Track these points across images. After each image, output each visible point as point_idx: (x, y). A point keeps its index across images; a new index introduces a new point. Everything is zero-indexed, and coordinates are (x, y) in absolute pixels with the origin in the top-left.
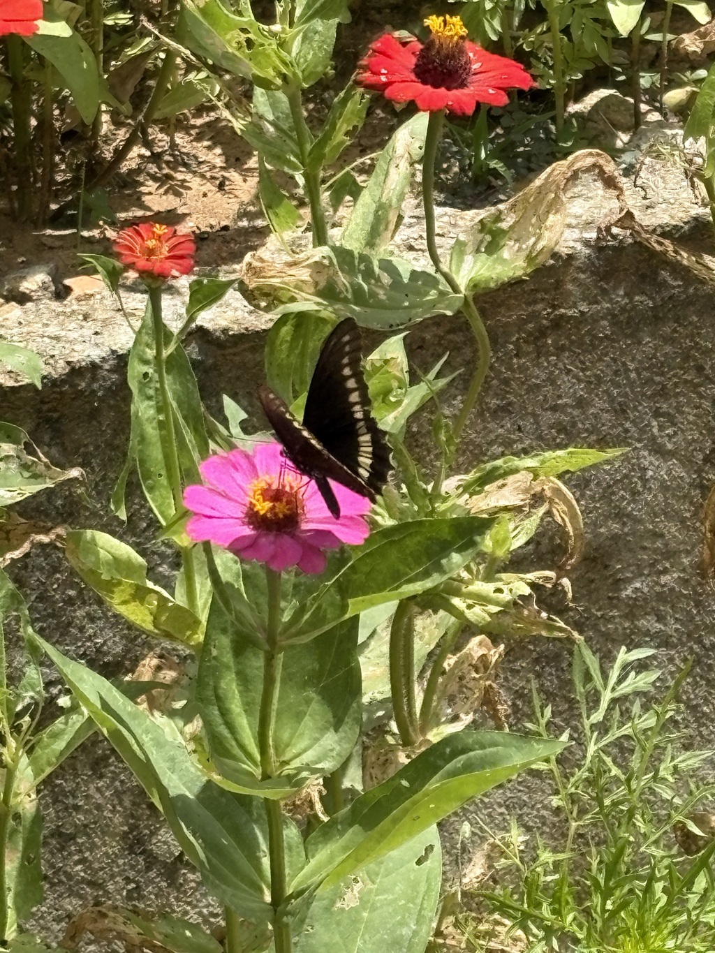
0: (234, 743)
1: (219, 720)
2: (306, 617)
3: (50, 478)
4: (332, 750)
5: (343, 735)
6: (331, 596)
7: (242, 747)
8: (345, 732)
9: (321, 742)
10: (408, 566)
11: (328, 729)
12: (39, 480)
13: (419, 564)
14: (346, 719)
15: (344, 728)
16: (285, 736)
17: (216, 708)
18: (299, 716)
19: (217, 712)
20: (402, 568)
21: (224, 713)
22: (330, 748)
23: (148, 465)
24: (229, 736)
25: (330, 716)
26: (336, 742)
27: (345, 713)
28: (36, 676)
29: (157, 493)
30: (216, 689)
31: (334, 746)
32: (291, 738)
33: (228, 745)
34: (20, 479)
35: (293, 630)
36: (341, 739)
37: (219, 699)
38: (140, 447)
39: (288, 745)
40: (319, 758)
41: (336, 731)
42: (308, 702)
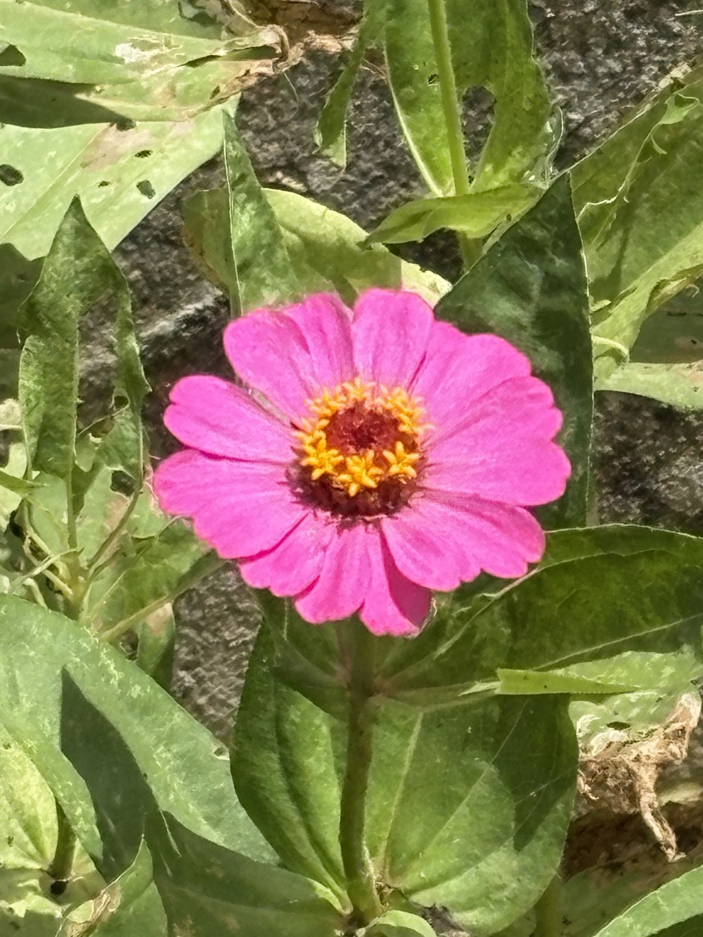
0: (302, 833)
1: (278, 782)
2: (442, 650)
3: (229, 31)
4: (501, 888)
5: (528, 861)
6: (493, 624)
7: (319, 845)
8: (534, 857)
9: (482, 866)
10: (643, 612)
11: (499, 841)
12: (210, 29)
14: (540, 831)
15: (536, 846)
16: (413, 838)
17: (275, 756)
18: (446, 803)
19: (276, 766)
21: (291, 770)
22: (498, 881)
23: (407, 58)
24: (296, 818)
25: (508, 811)
26: (513, 874)
27: (539, 820)
30: (278, 720)
31: (507, 878)
32: (424, 844)
33: (290, 835)
34: (175, 17)
36: (524, 870)
37: (282, 740)
38: (391, 23)
39: (413, 856)
40: (471, 899)
41: (518, 847)
42: (470, 777)
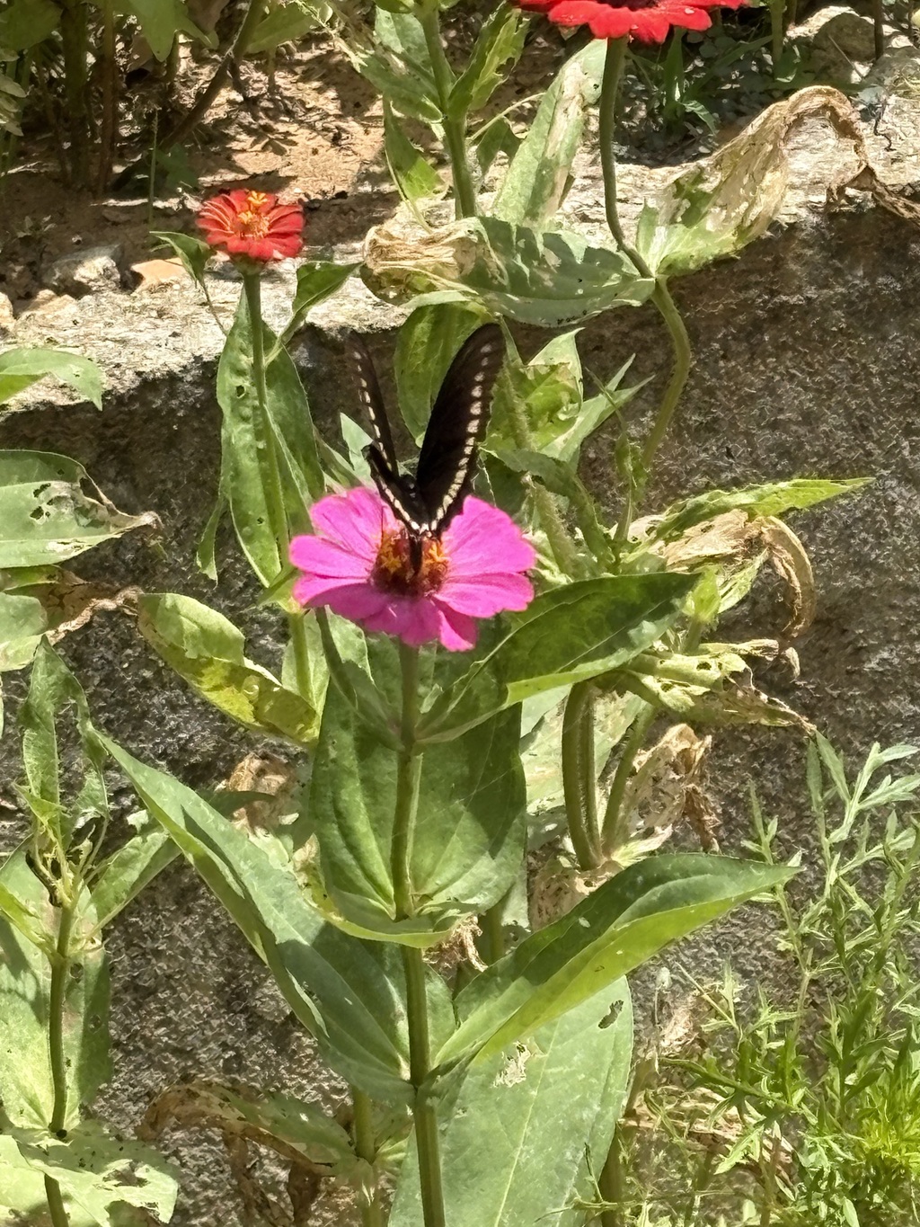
0: (359, 872)
1: (340, 842)
2: (453, 706)
3: (115, 526)
4: (488, 880)
5: (502, 860)
6: (485, 679)
7: (370, 878)
8: (504, 857)
9: (473, 870)
10: (585, 638)
11: (482, 853)
13: (599, 636)
14: (507, 840)
15: (505, 850)
16: (427, 862)
17: (335, 826)
18: (444, 836)
19: (336, 832)
20: (578, 641)
21: (347, 832)
22: (485, 877)
23: (244, 507)
24: (353, 863)
25: (483, 837)
26: (491, 870)
27: (504, 834)
28: (98, 787)
29: (257, 544)
30: (335, 802)
31: (491, 874)
32: (434, 865)
33: (350, 875)
34: (76, 527)
35: (435, 724)
36: (500, 866)
37: (339, 814)
38: (234, 484)
39: (429, 875)
40: (471, 891)
41: (493, 856)
42: (456, 817)
